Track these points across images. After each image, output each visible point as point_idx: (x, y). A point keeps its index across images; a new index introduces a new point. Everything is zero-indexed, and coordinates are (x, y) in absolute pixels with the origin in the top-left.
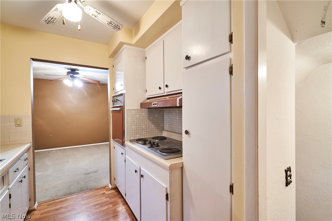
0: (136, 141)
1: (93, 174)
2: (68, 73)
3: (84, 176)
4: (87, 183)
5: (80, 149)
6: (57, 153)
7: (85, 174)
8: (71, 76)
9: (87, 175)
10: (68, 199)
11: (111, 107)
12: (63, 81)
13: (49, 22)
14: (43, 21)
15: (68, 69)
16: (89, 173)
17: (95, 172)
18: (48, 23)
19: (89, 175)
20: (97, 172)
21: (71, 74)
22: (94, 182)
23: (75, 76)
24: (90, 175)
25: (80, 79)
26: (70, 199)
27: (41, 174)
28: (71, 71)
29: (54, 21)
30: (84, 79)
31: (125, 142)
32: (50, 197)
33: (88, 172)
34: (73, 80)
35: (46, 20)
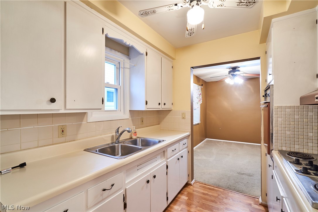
0: (288, 154)
1: (247, 177)
2: (230, 72)
3: (237, 174)
4: (236, 183)
5: (244, 146)
6: (223, 144)
7: (239, 173)
8: (232, 75)
9: (240, 175)
10: (215, 190)
11: (262, 104)
12: (224, 81)
13: (191, 33)
14: (187, 36)
15: (229, 68)
16: (243, 174)
17: (250, 175)
18: (191, 35)
19: (242, 175)
20: (252, 176)
21: (232, 73)
22: (245, 185)
23: (235, 73)
24: (244, 176)
25: (240, 76)
26: (216, 190)
27: (206, 158)
28: (232, 70)
29: (194, 31)
30: (244, 75)
31: (272, 151)
32: (204, 180)
33: (243, 172)
34: (233, 78)
35: (188, 34)
